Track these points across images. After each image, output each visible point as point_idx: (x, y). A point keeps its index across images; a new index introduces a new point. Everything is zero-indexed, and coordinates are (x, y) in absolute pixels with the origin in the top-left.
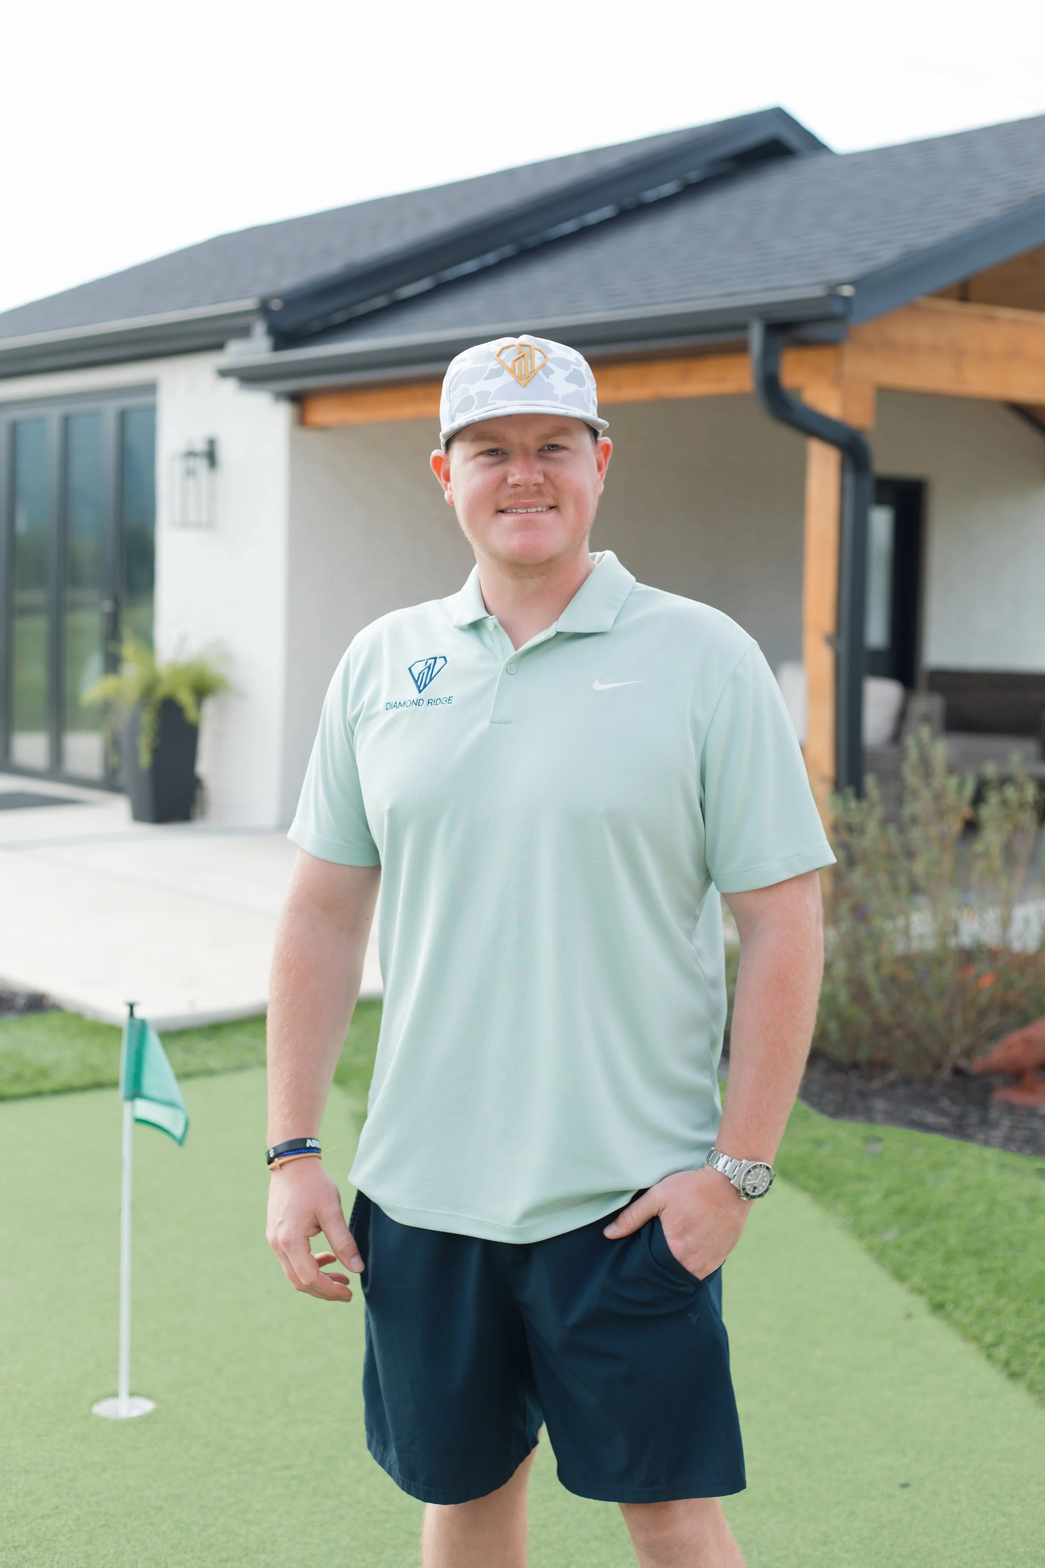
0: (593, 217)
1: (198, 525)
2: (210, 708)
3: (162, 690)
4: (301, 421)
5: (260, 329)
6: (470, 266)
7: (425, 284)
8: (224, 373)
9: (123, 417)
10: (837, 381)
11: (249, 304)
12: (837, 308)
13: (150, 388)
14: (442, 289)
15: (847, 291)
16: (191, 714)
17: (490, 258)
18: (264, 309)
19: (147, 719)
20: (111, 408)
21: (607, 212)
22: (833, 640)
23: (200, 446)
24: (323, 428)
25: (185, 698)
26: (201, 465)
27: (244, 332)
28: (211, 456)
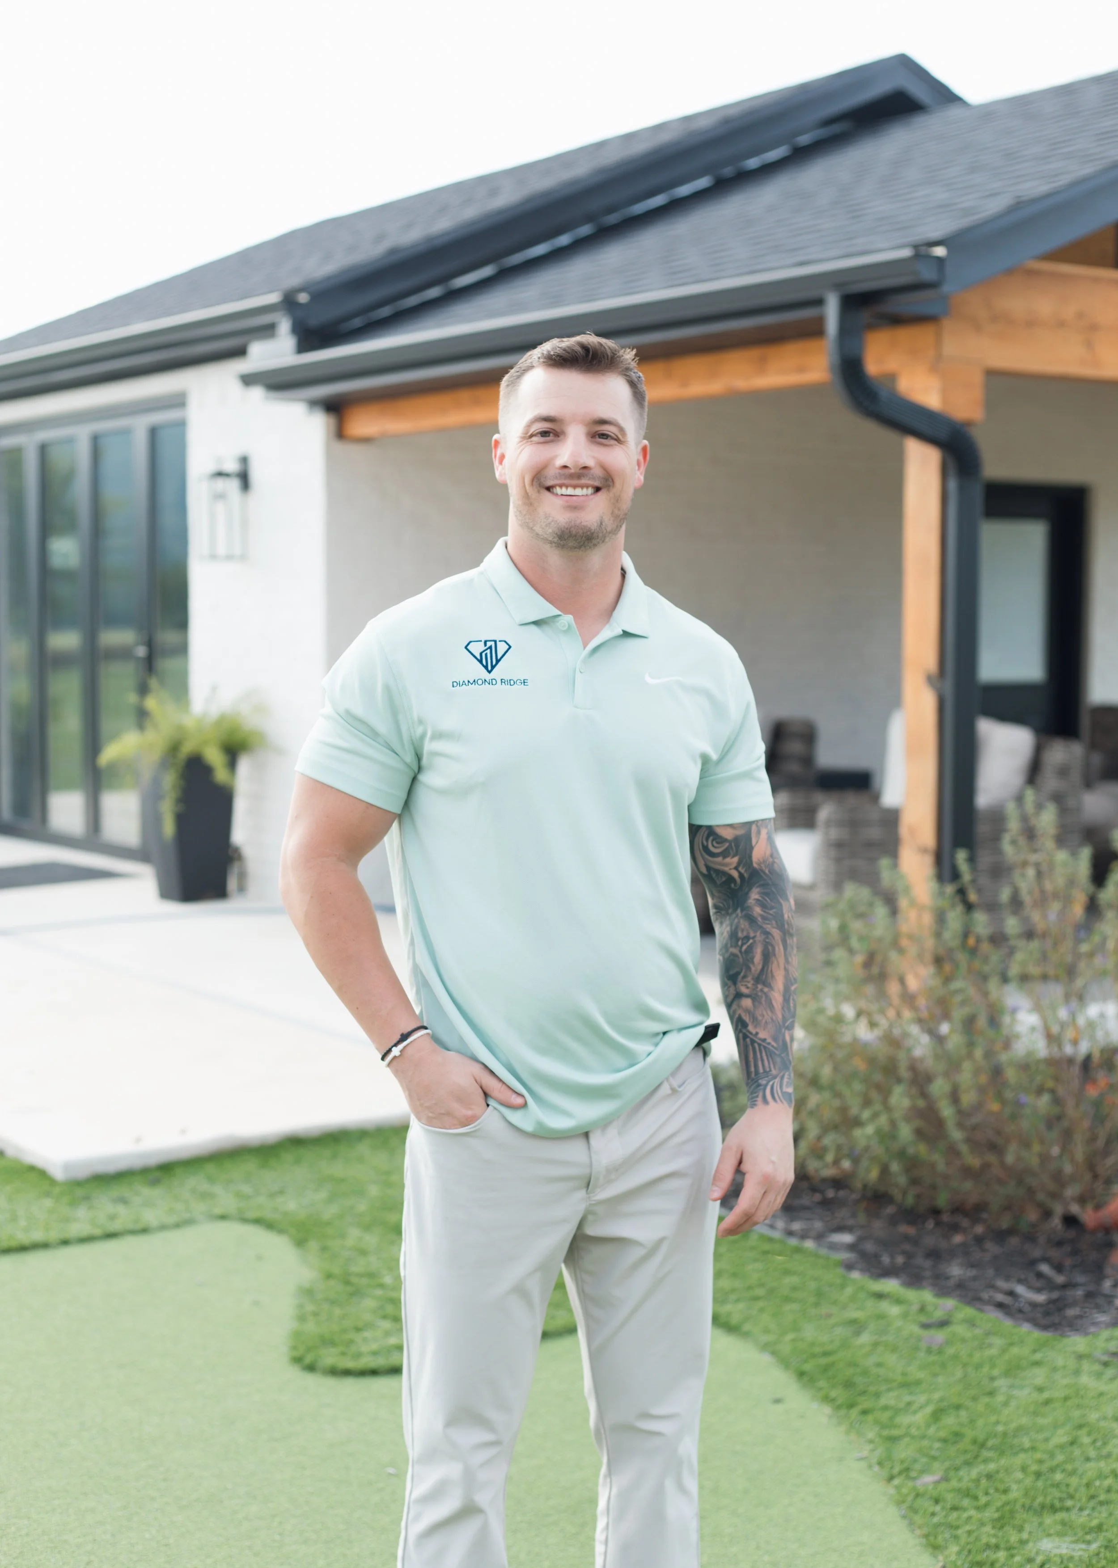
0: (684, 190)
1: (229, 557)
2: (244, 766)
3: (187, 749)
4: (340, 434)
5: (285, 326)
6: (540, 249)
7: (487, 271)
8: (248, 380)
9: (153, 432)
10: (936, 366)
11: (274, 298)
12: (927, 274)
13: (178, 401)
14: (505, 275)
15: (940, 251)
16: (221, 775)
17: (564, 240)
18: (289, 303)
19: (170, 781)
20: (141, 425)
21: (703, 182)
22: (936, 680)
23: (232, 466)
24: (366, 440)
25: (214, 757)
26: (234, 485)
27: (268, 331)
28: (244, 479)
